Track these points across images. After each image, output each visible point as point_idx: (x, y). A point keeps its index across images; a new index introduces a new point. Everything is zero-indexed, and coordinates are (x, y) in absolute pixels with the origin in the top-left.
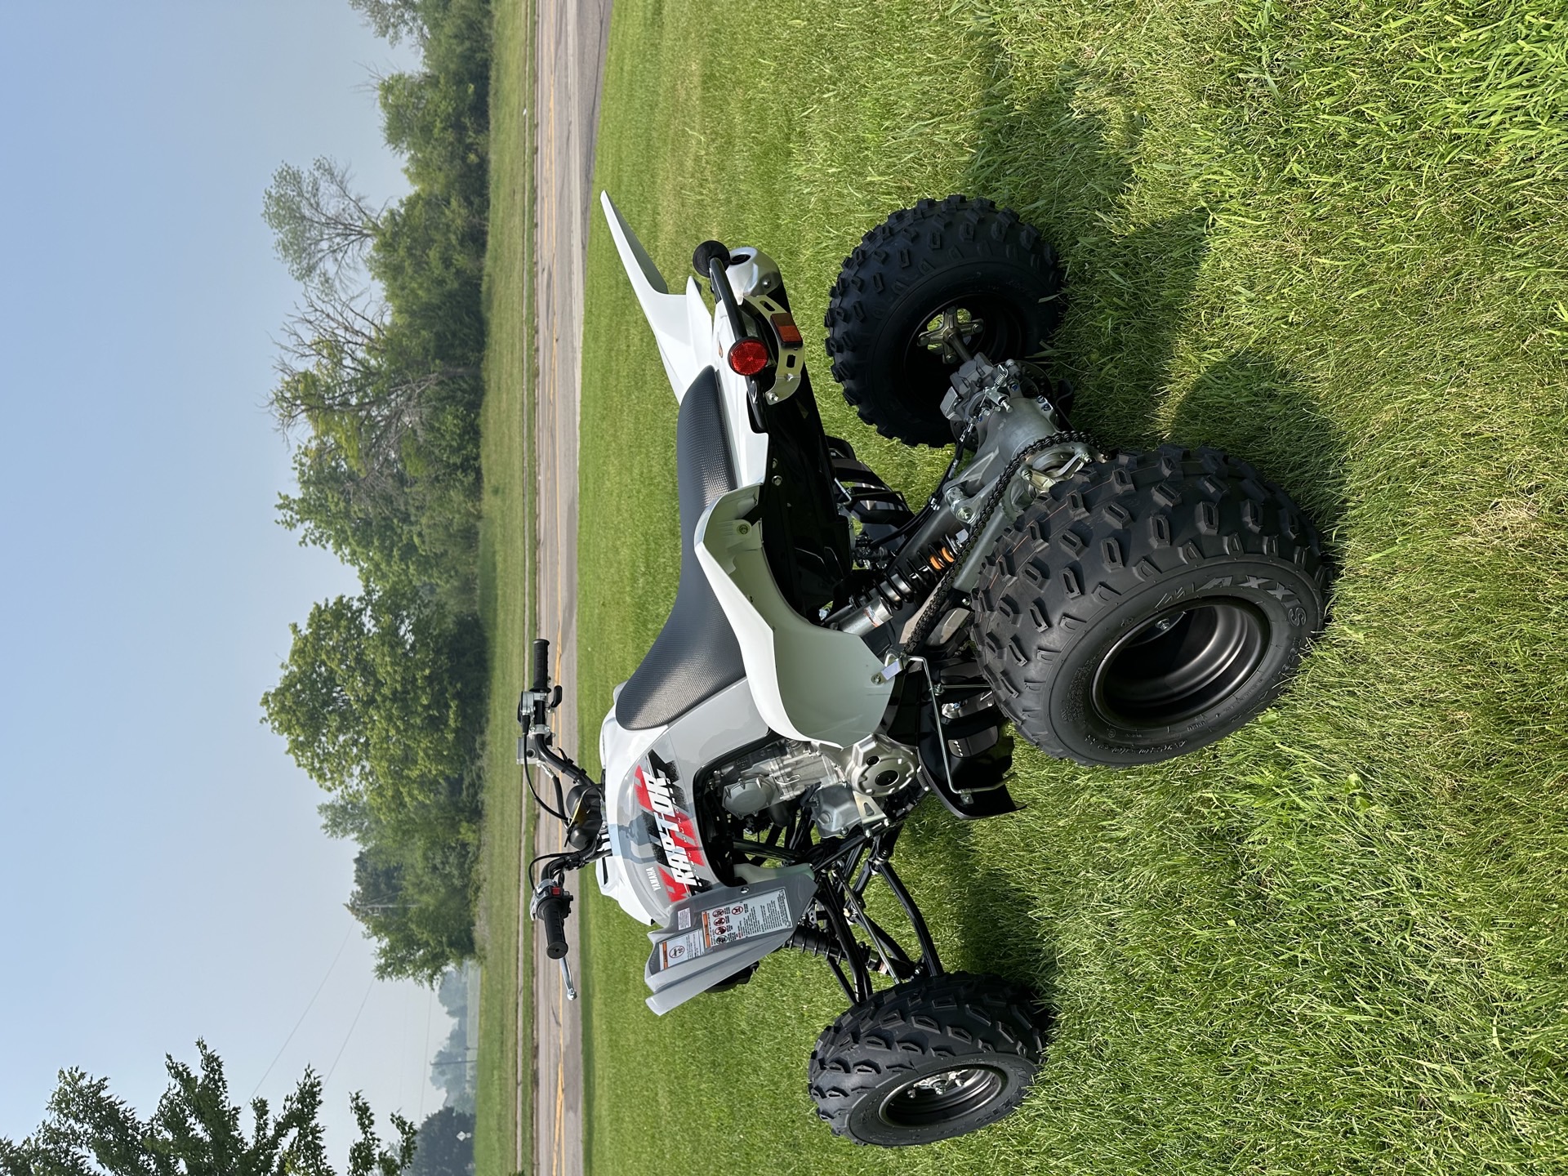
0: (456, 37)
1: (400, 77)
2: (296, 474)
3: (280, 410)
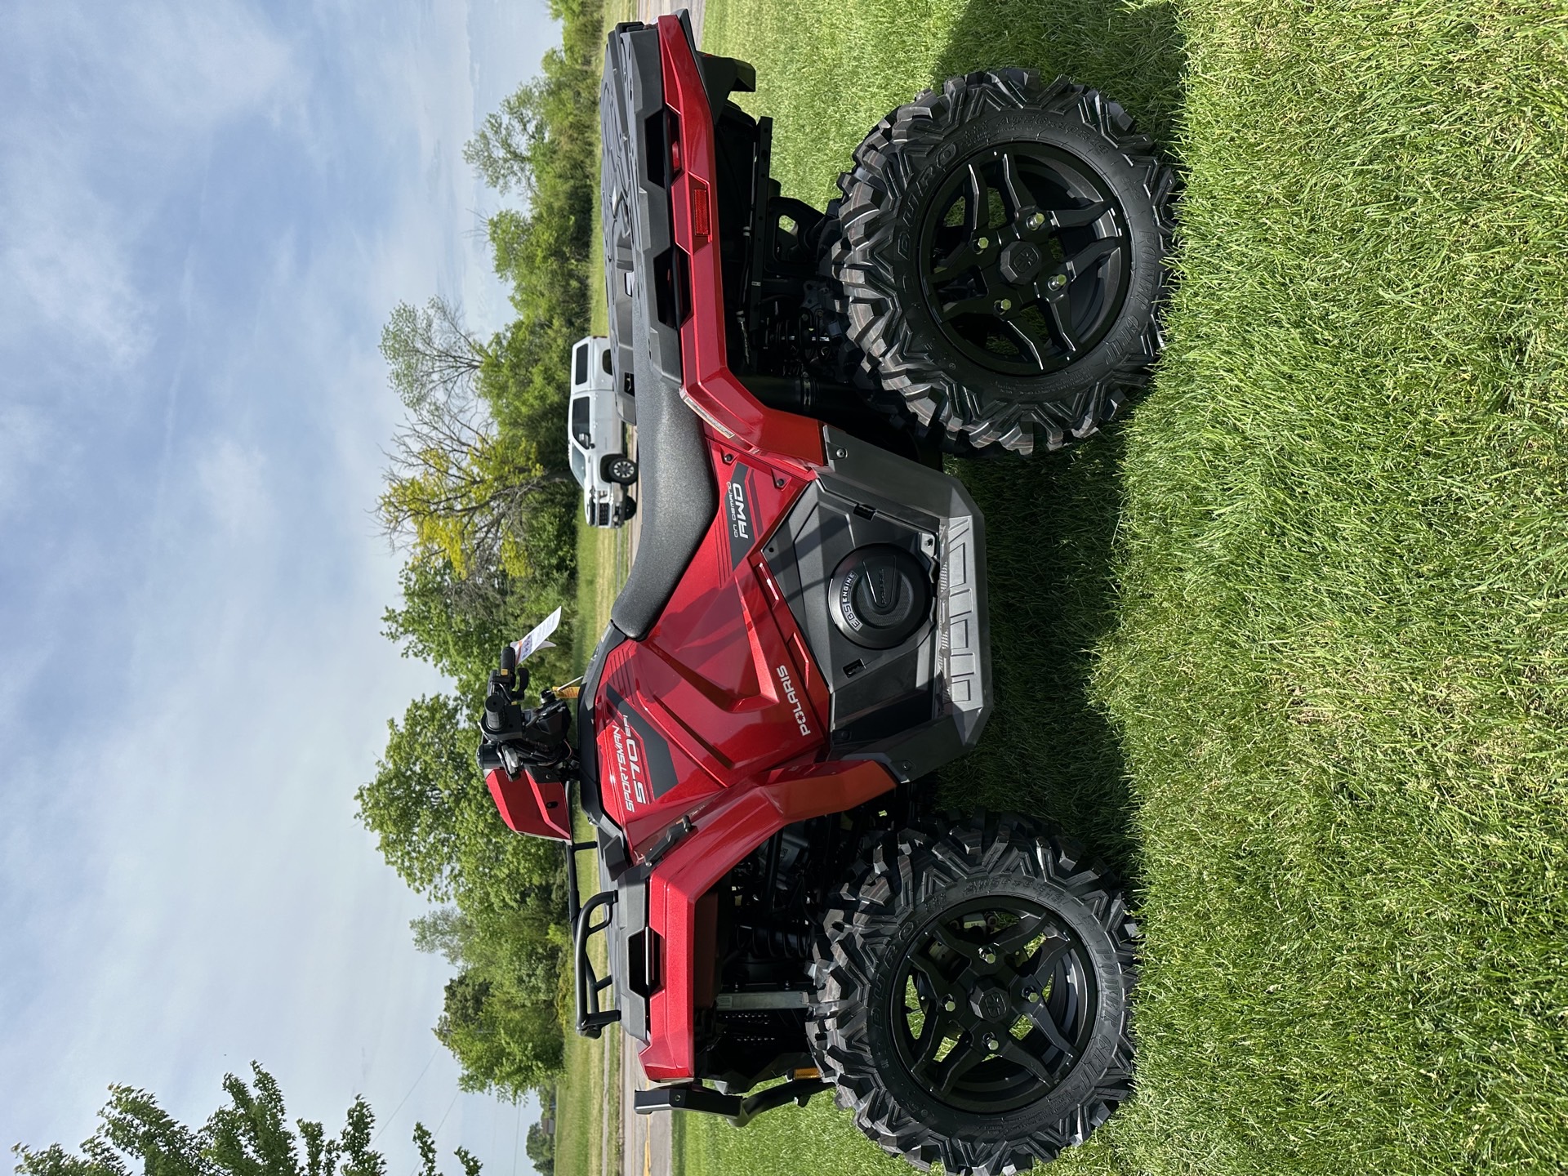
0: (560, 176)
1: (508, 213)
2: (403, 590)
3: (387, 516)
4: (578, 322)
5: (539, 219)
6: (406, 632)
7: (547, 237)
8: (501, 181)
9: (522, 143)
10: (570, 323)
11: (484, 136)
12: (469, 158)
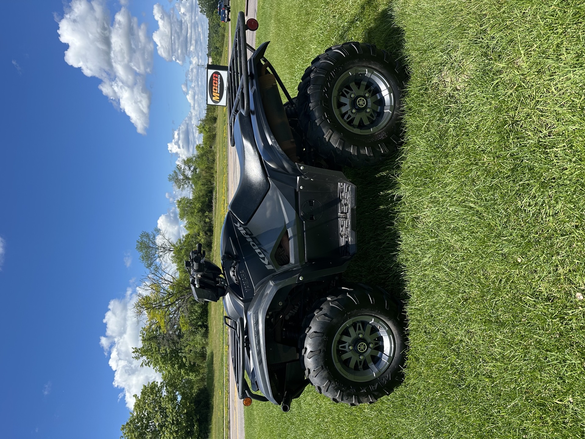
0: (202, 185)
1: (184, 197)
2: (141, 338)
3: (137, 310)
4: (209, 234)
5: (195, 199)
6: (142, 356)
7: (198, 205)
8: (182, 187)
9: (189, 174)
10: (206, 234)
11: (175, 172)
12: (170, 180)
